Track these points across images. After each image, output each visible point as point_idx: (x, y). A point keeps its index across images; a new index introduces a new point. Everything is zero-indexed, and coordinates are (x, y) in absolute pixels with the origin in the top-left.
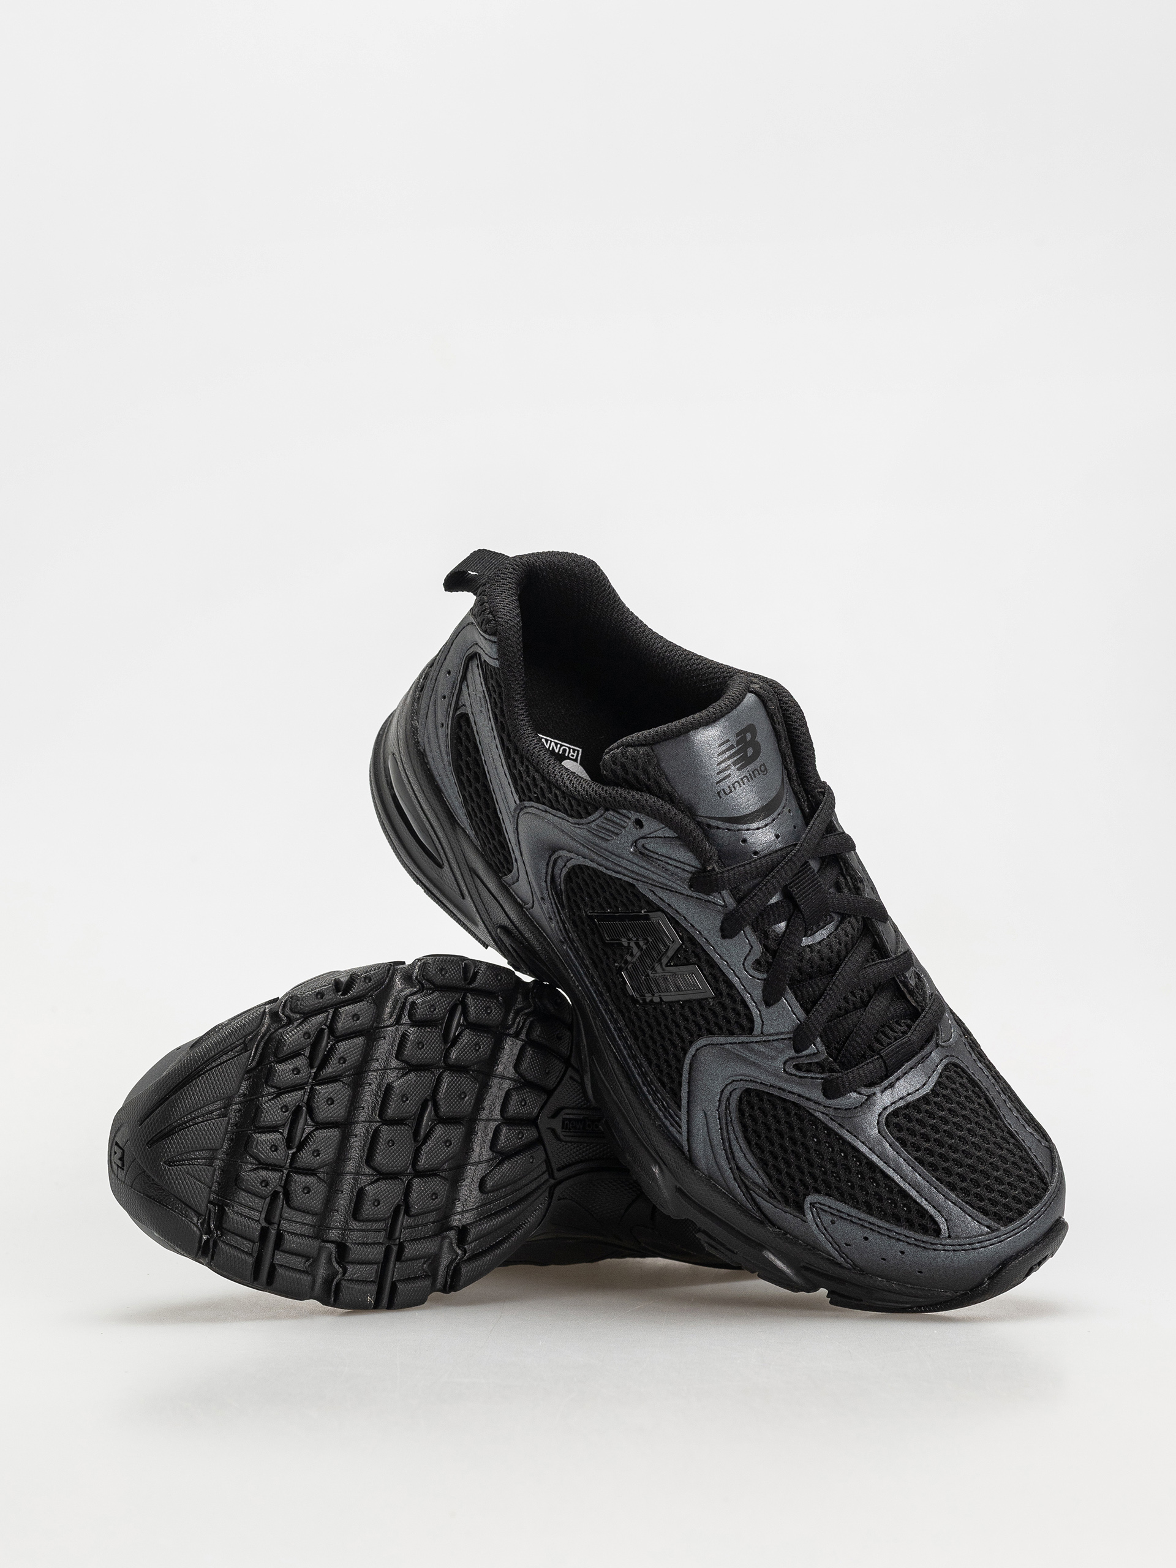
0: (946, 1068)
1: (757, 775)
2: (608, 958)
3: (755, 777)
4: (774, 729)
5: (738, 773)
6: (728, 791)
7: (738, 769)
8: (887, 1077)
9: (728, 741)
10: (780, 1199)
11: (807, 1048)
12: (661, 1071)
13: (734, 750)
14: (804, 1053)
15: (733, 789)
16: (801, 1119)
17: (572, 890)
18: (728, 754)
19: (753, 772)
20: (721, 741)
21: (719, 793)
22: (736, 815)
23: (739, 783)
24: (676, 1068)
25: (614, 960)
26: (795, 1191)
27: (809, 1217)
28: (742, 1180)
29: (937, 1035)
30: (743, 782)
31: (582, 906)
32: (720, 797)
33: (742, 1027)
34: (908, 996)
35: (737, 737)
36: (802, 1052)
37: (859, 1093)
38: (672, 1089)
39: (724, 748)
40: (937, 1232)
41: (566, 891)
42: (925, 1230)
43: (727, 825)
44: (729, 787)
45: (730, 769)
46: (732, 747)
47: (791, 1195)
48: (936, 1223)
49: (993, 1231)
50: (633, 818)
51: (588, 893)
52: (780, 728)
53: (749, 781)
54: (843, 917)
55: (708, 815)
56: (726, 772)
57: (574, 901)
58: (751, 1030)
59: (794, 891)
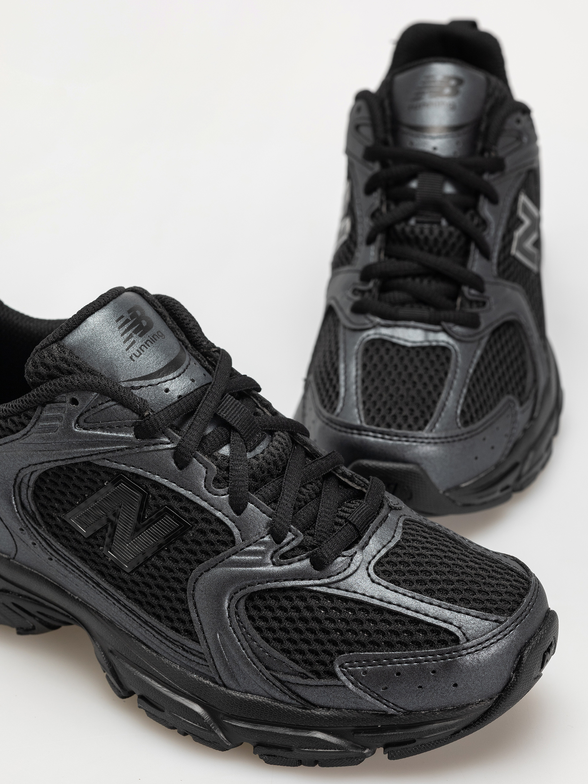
0: (405, 524)
1: (157, 338)
2: (93, 547)
3: (156, 340)
4: (158, 312)
5: (140, 339)
6: (138, 354)
7: (140, 336)
8: (360, 538)
9: (122, 317)
10: (312, 676)
11: (284, 537)
12: (172, 621)
13: (129, 324)
14: (285, 541)
15: (142, 352)
16: (303, 599)
17: (42, 505)
18: (126, 327)
19: (153, 337)
20: (118, 318)
21: (131, 358)
22: (152, 372)
23: (144, 346)
24: (183, 610)
25: (97, 545)
26: (323, 663)
27: (344, 678)
28: (274, 676)
29: (387, 501)
30: (148, 345)
31: (54, 514)
32: (134, 360)
33: (225, 544)
34: (350, 483)
35: (129, 313)
36: (282, 541)
37: (344, 556)
38: (186, 631)
39: (122, 322)
40: (456, 640)
41: (38, 509)
42: (445, 643)
43: (148, 382)
44: (138, 351)
45: (132, 337)
46: (127, 321)
47: (321, 668)
48: (451, 633)
49: (501, 623)
50: (68, 400)
51: (56, 499)
52: (162, 309)
53: (152, 344)
54: (272, 433)
55: (129, 378)
56: (130, 340)
57: (48, 514)
58: (233, 542)
59: (223, 415)
